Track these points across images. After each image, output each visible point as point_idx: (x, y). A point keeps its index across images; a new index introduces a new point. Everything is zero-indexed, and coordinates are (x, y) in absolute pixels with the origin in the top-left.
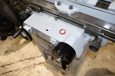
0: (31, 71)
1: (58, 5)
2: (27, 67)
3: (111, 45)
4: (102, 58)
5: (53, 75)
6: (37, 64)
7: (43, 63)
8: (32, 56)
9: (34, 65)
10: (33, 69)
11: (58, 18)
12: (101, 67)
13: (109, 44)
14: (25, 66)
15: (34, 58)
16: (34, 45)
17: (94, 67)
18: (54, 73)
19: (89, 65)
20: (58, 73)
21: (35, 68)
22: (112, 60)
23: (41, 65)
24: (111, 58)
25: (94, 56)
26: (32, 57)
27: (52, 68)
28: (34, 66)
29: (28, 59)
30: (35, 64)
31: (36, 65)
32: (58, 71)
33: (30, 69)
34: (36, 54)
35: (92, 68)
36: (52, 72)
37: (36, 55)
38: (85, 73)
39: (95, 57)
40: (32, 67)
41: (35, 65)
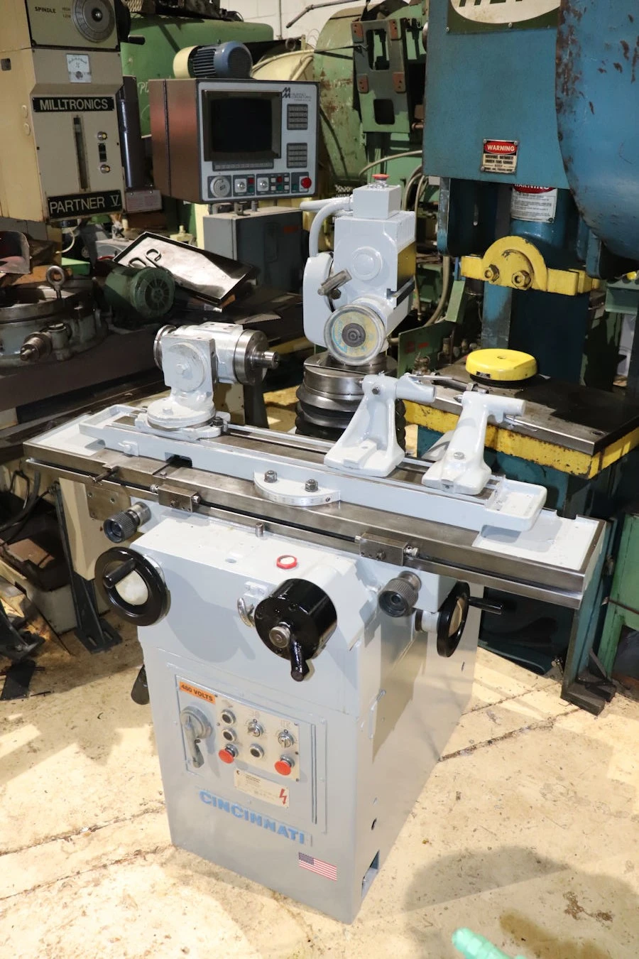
0: (77, 903)
1: (267, 479)
2: (49, 885)
3: (538, 733)
4: (494, 799)
5: (220, 908)
6: (118, 862)
7: (154, 852)
8: (81, 822)
9: (95, 867)
10: (90, 889)
11: (267, 528)
12: (495, 845)
13: (529, 728)
14: (40, 879)
15: (94, 829)
16: (89, 761)
17: (457, 847)
18: (224, 901)
19: (425, 842)
20: (247, 896)
21: (105, 882)
22: (549, 804)
23: (140, 860)
24: (544, 795)
25: (454, 795)
26: (80, 824)
27: (211, 874)
28: (95, 874)
29: (55, 839)
30: (104, 861)
31: (112, 868)
32: (248, 887)
33: (67, 893)
34: (104, 809)
35: (444, 853)
36: (214, 893)
37: (110, 814)
38: (411, 879)
39: (458, 798)
40: (87, 876)
41: (105, 866)
